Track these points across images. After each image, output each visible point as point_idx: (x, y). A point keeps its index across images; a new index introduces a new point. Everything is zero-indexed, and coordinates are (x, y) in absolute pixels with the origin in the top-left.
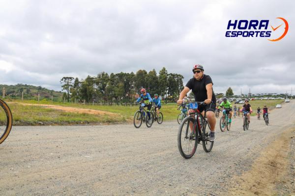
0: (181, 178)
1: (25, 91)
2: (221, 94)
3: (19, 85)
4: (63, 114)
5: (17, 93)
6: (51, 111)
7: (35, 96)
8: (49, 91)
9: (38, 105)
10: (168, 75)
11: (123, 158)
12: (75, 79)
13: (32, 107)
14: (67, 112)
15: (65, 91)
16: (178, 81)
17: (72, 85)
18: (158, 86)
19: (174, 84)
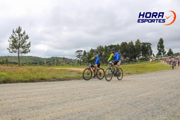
0: (159, 111)
1: (56, 60)
2: (179, 53)
3: (52, 58)
4: (79, 73)
5: (52, 62)
6: (72, 71)
7: (62, 63)
8: (69, 59)
9: (64, 68)
10: (141, 44)
11: (120, 98)
12: (84, 51)
13: (61, 70)
14: (81, 71)
15: (79, 59)
16: (148, 47)
17: (82, 55)
18: (135, 51)
19: (145, 49)
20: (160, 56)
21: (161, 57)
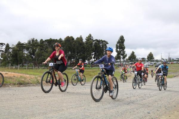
10: (93, 41)
12: (6, 44)
16: (103, 47)
17: (3, 51)
18: (85, 51)
19: (99, 49)
20: (118, 60)
21: (120, 62)
